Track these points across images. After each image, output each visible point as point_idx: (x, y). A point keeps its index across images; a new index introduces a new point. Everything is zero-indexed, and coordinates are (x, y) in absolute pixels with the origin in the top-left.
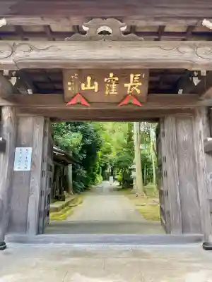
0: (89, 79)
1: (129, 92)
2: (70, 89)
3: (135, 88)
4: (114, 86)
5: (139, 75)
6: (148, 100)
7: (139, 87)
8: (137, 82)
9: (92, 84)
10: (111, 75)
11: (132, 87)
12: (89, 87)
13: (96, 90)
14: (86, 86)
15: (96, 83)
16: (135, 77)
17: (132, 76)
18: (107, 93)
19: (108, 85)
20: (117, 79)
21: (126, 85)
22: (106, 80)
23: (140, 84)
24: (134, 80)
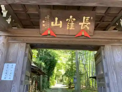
0: (56, 19)
1: (82, 28)
2: (44, 25)
3: (86, 26)
4: (72, 24)
5: (89, 17)
6: (94, 34)
7: (88, 25)
8: (87, 22)
9: (58, 22)
10: (71, 17)
11: (84, 25)
12: (56, 24)
13: (61, 27)
14: (54, 24)
15: (61, 22)
16: (86, 19)
17: (84, 18)
18: (68, 28)
19: (68, 23)
20: (74, 19)
21: (80, 24)
22: (67, 20)
23: (89, 23)
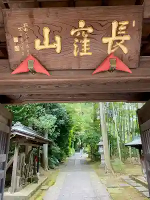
0: (46, 31)
1: (109, 52)
3: (119, 44)
4: (86, 41)
5: (126, 23)
7: (126, 43)
8: (122, 35)
9: (52, 40)
10: (82, 24)
11: (115, 42)
12: (47, 45)
13: (58, 50)
14: (42, 44)
15: (58, 39)
16: (119, 26)
17: (115, 25)
18: (75, 54)
19: (76, 40)
20: (90, 30)
21: (105, 40)
22: (73, 33)
23: (127, 38)
24: (118, 30)
